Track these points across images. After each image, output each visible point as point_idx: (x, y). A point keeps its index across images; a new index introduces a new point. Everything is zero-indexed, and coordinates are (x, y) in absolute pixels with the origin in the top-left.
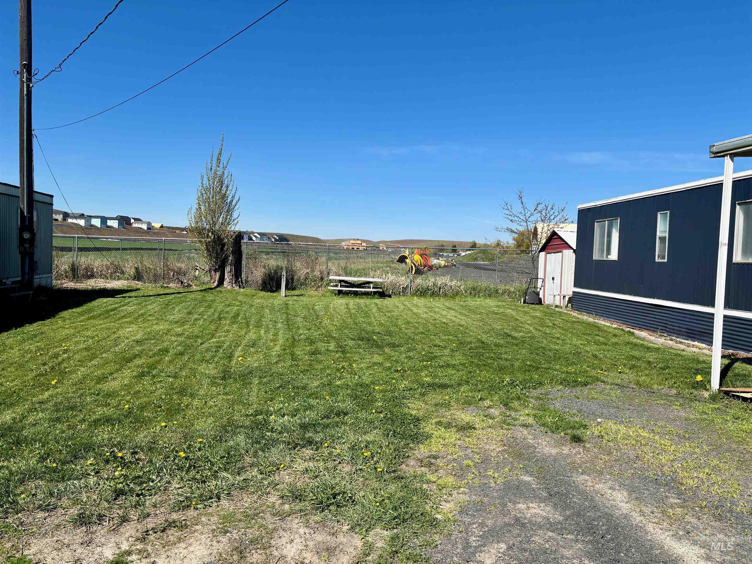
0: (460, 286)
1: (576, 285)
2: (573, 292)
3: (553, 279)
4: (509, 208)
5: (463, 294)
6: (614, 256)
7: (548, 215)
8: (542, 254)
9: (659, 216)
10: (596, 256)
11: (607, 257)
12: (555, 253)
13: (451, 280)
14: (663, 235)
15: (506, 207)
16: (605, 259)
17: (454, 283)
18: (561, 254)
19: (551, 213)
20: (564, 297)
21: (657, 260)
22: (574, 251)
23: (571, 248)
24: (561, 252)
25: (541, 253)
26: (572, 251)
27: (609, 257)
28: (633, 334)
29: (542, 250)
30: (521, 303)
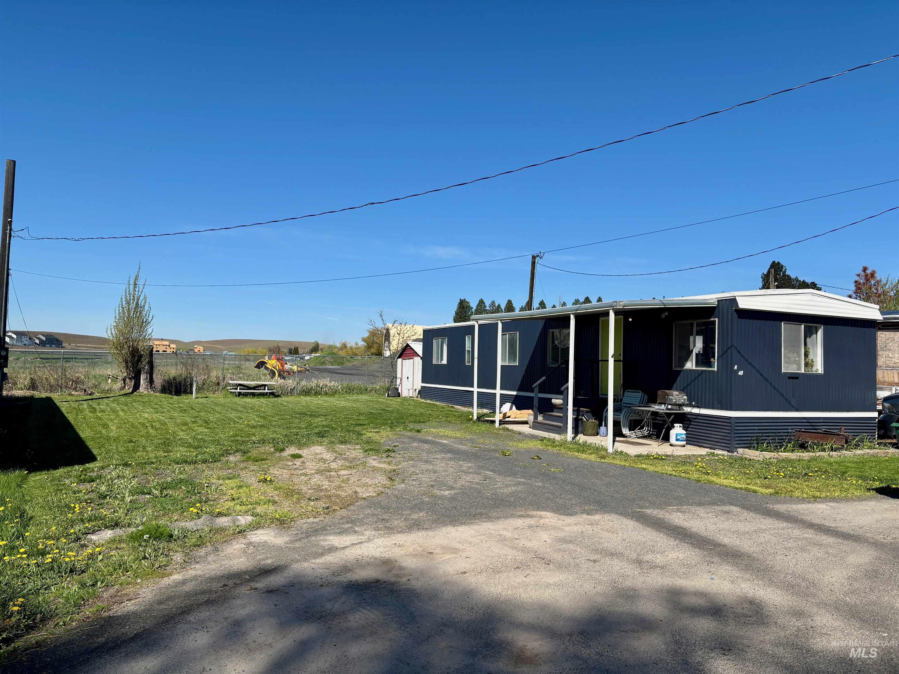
0: (338, 386)
1: (423, 382)
2: (422, 387)
3: (408, 378)
4: (373, 324)
5: (340, 393)
6: (445, 362)
7: (403, 330)
8: (400, 360)
9: (466, 337)
10: (434, 362)
11: (441, 362)
12: (408, 359)
13: (330, 382)
14: (469, 349)
15: (370, 323)
16: (440, 363)
17: (333, 383)
18: (412, 360)
19: (405, 328)
20: (415, 390)
21: (466, 364)
22: (421, 358)
23: (419, 356)
24: (413, 359)
25: (398, 359)
26: (420, 358)
27: (442, 362)
28: (453, 407)
29: (399, 357)
30: (385, 396)
